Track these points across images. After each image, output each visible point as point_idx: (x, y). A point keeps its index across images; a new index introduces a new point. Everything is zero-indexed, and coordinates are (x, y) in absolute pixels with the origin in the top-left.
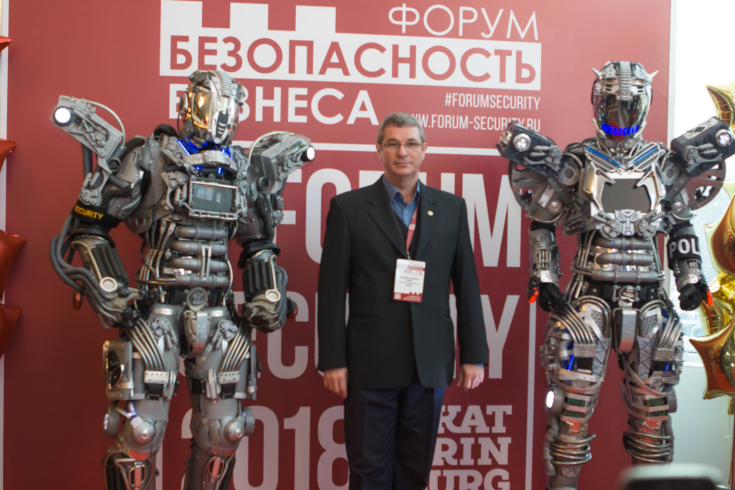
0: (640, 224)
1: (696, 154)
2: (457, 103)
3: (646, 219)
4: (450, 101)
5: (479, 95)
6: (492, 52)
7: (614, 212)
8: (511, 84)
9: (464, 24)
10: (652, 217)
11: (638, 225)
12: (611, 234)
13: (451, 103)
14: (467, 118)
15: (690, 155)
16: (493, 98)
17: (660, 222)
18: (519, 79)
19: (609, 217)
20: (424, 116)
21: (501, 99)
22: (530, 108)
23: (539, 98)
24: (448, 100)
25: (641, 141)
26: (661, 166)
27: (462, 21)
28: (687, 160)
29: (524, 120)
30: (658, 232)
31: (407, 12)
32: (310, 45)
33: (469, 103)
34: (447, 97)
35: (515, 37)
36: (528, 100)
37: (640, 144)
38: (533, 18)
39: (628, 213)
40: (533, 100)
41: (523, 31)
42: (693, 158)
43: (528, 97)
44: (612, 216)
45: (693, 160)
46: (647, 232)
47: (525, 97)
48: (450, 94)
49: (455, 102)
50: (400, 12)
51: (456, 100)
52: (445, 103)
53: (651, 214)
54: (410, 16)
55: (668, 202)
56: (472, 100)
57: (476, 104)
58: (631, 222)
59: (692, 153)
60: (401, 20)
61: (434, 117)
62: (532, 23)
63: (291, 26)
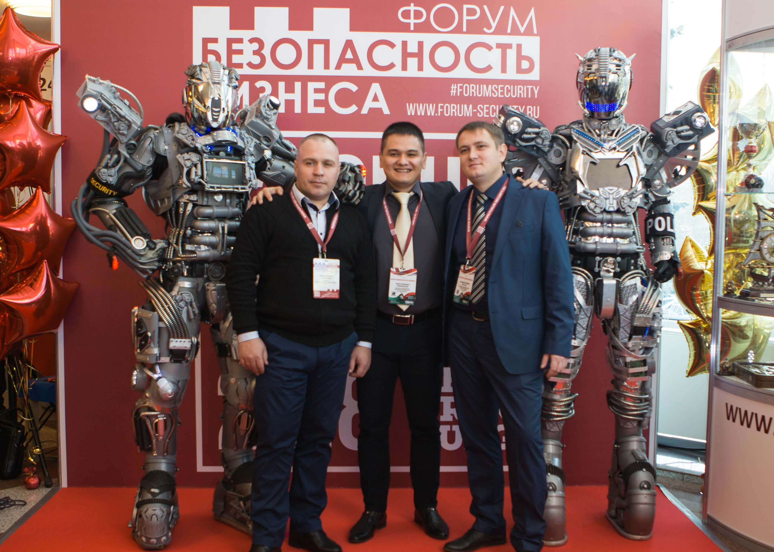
0: (622, 200)
1: (674, 135)
2: (461, 93)
3: (627, 195)
4: (455, 92)
5: (482, 86)
6: (494, 46)
7: (598, 190)
8: (512, 74)
9: (468, 21)
10: (633, 193)
11: (620, 201)
12: (595, 210)
13: (456, 93)
14: (471, 106)
15: (669, 136)
16: (495, 88)
17: (641, 198)
18: (519, 70)
19: (594, 194)
20: (431, 105)
21: (502, 88)
22: (530, 97)
23: (538, 87)
24: (454, 90)
25: (624, 124)
26: (642, 147)
27: (465, 18)
28: (666, 141)
29: (524, 107)
30: (638, 207)
31: (415, 11)
32: (326, 43)
33: (473, 92)
34: (452, 87)
35: (515, 32)
36: (527, 89)
37: (623, 126)
38: (532, 13)
39: (612, 190)
40: (532, 89)
41: (522, 26)
42: (671, 139)
43: (528, 87)
44: (596, 193)
45: (671, 141)
46: (628, 207)
47: (525, 87)
48: (455, 85)
49: (460, 91)
50: (409, 11)
51: (461, 90)
52: (451, 93)
53: (632, 191)
54: (418, 15)
55: (648, 180)
56: (476, 90)
57: (480, 93)
58: (614, 199)
59: (670, 135)
60: (409, 18)
61: (441, 106)
62: (531, 18)
63: (309, 27)
